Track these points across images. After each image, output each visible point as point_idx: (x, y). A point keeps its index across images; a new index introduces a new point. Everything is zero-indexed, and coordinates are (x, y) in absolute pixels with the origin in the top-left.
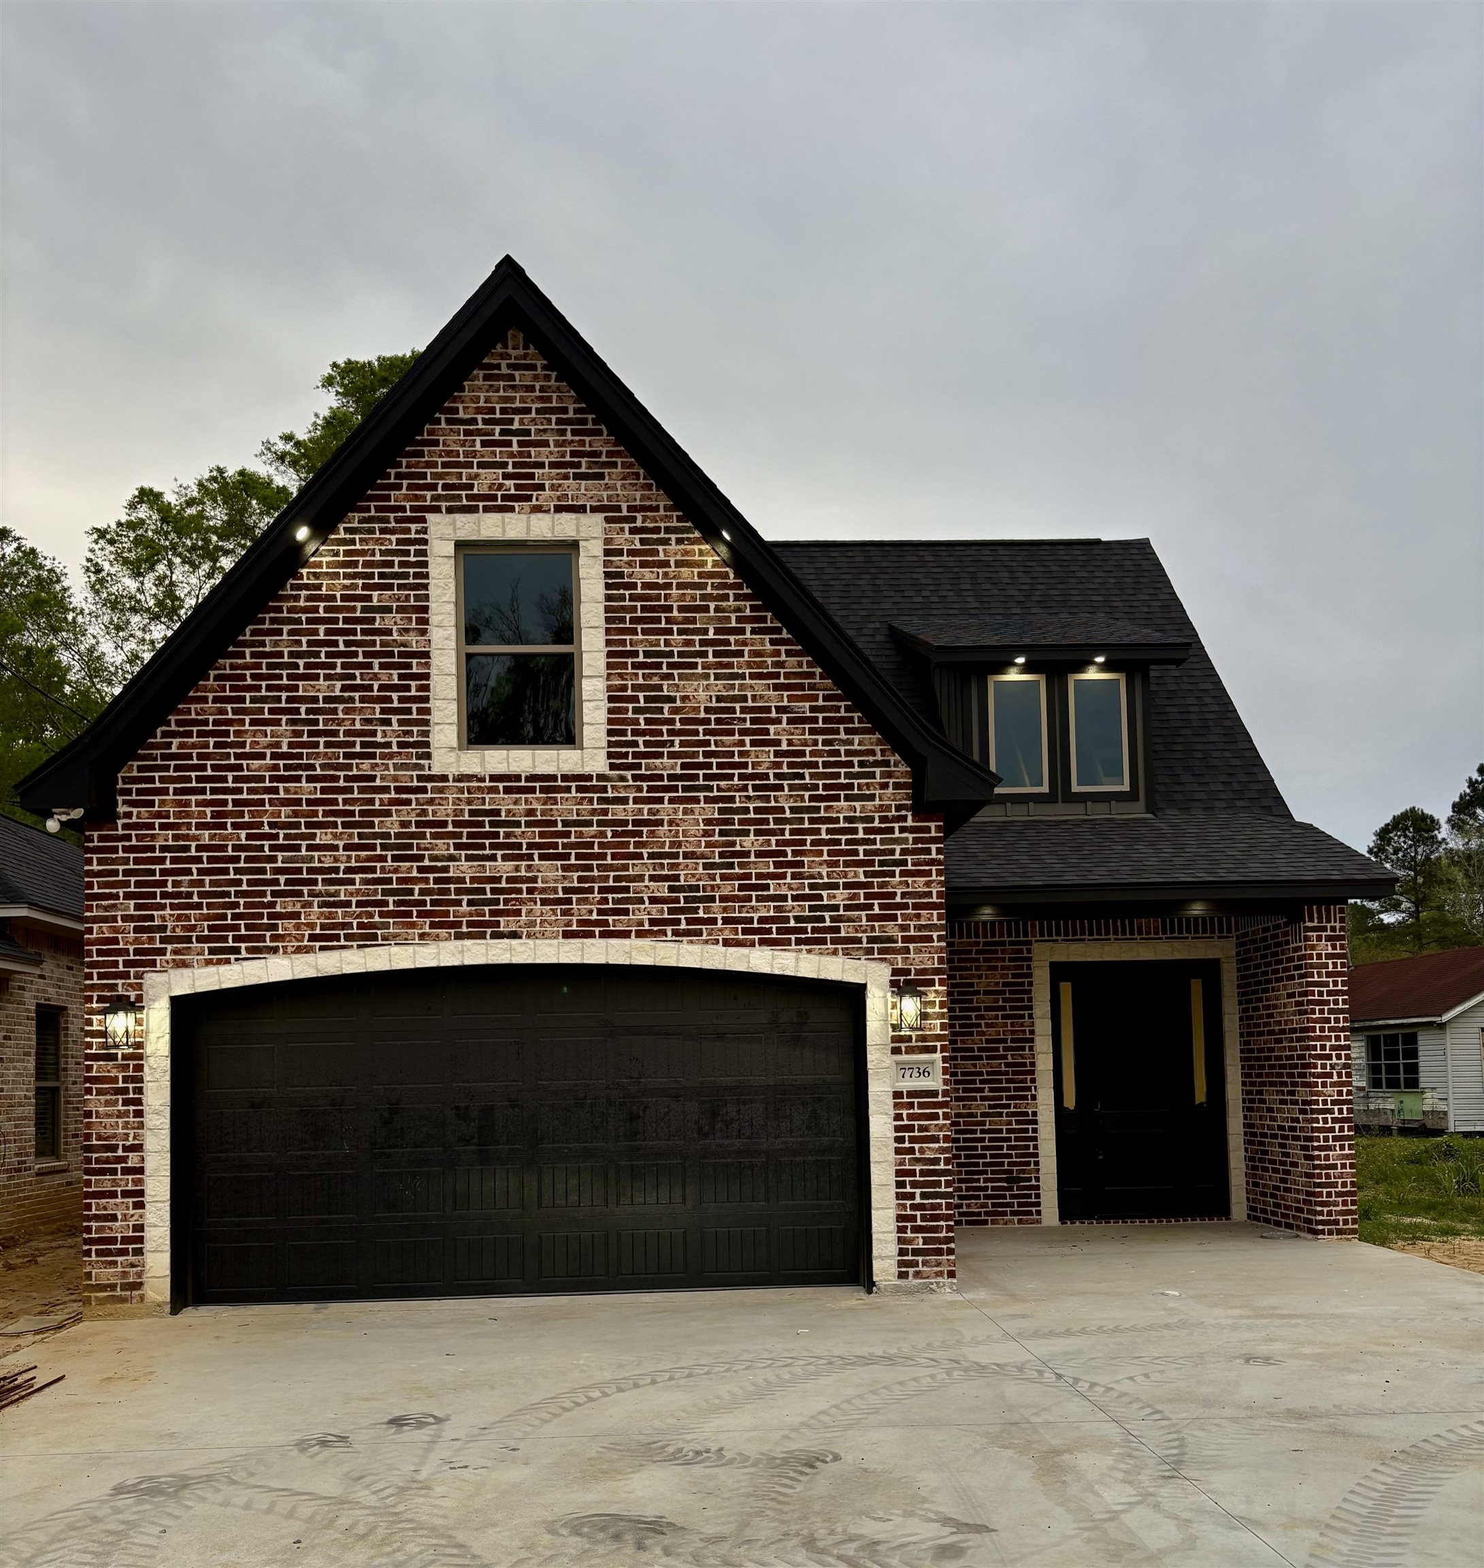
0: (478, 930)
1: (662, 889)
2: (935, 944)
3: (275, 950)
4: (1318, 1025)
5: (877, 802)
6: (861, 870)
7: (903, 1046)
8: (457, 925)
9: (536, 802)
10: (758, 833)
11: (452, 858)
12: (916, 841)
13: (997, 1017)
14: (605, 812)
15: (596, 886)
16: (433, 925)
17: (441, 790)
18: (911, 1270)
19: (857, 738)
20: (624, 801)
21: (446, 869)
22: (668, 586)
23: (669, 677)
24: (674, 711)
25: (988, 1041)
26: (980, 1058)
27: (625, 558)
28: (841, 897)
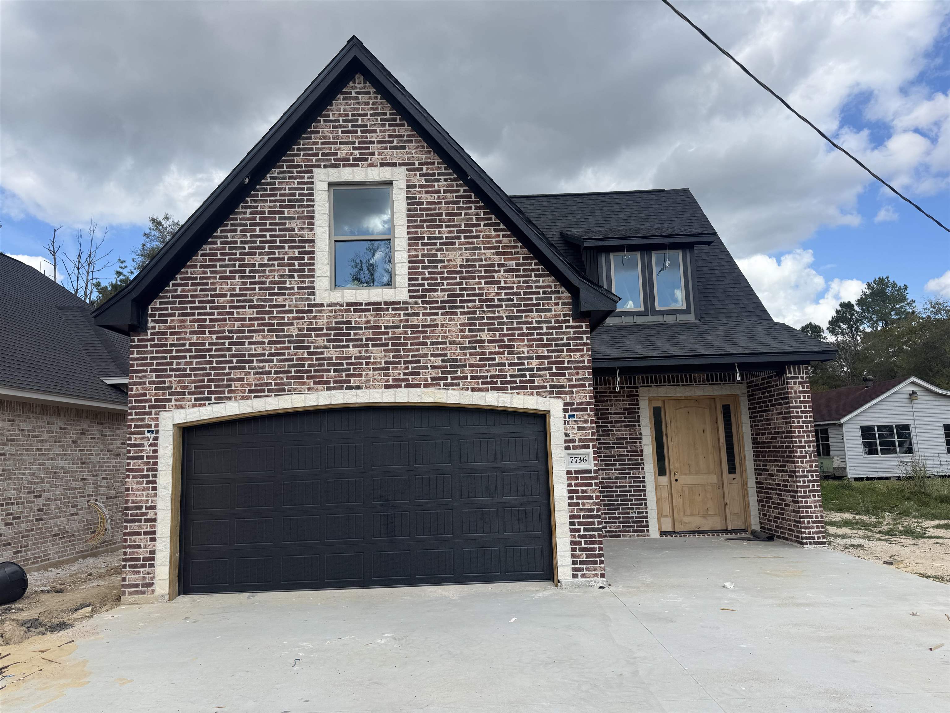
0: (339, 385)
1: (438, 361)
2: (587, 388)
3: (230, 398)
4: (797, 430)
5: (553, 313)
6: (545, 349)
7: (571, 445)
8: (328, 382)
9: (370, 316)
10: (489, 330)
11: (326, 347)
12: (575, 333)
13: (621, 426)
14: (407, 321)
15: (402, 360)
16: (315, 383)
17: (320, 311)
18: (580, 573)
19: (541, 279)
20: (417, 315)
21: (322, 353)
22: (440, 203)
23: (441, 250)
24: (444, 267)
25: (617, 439)
26: (614, 448)
27: (417, 189)
28: (535, 364)
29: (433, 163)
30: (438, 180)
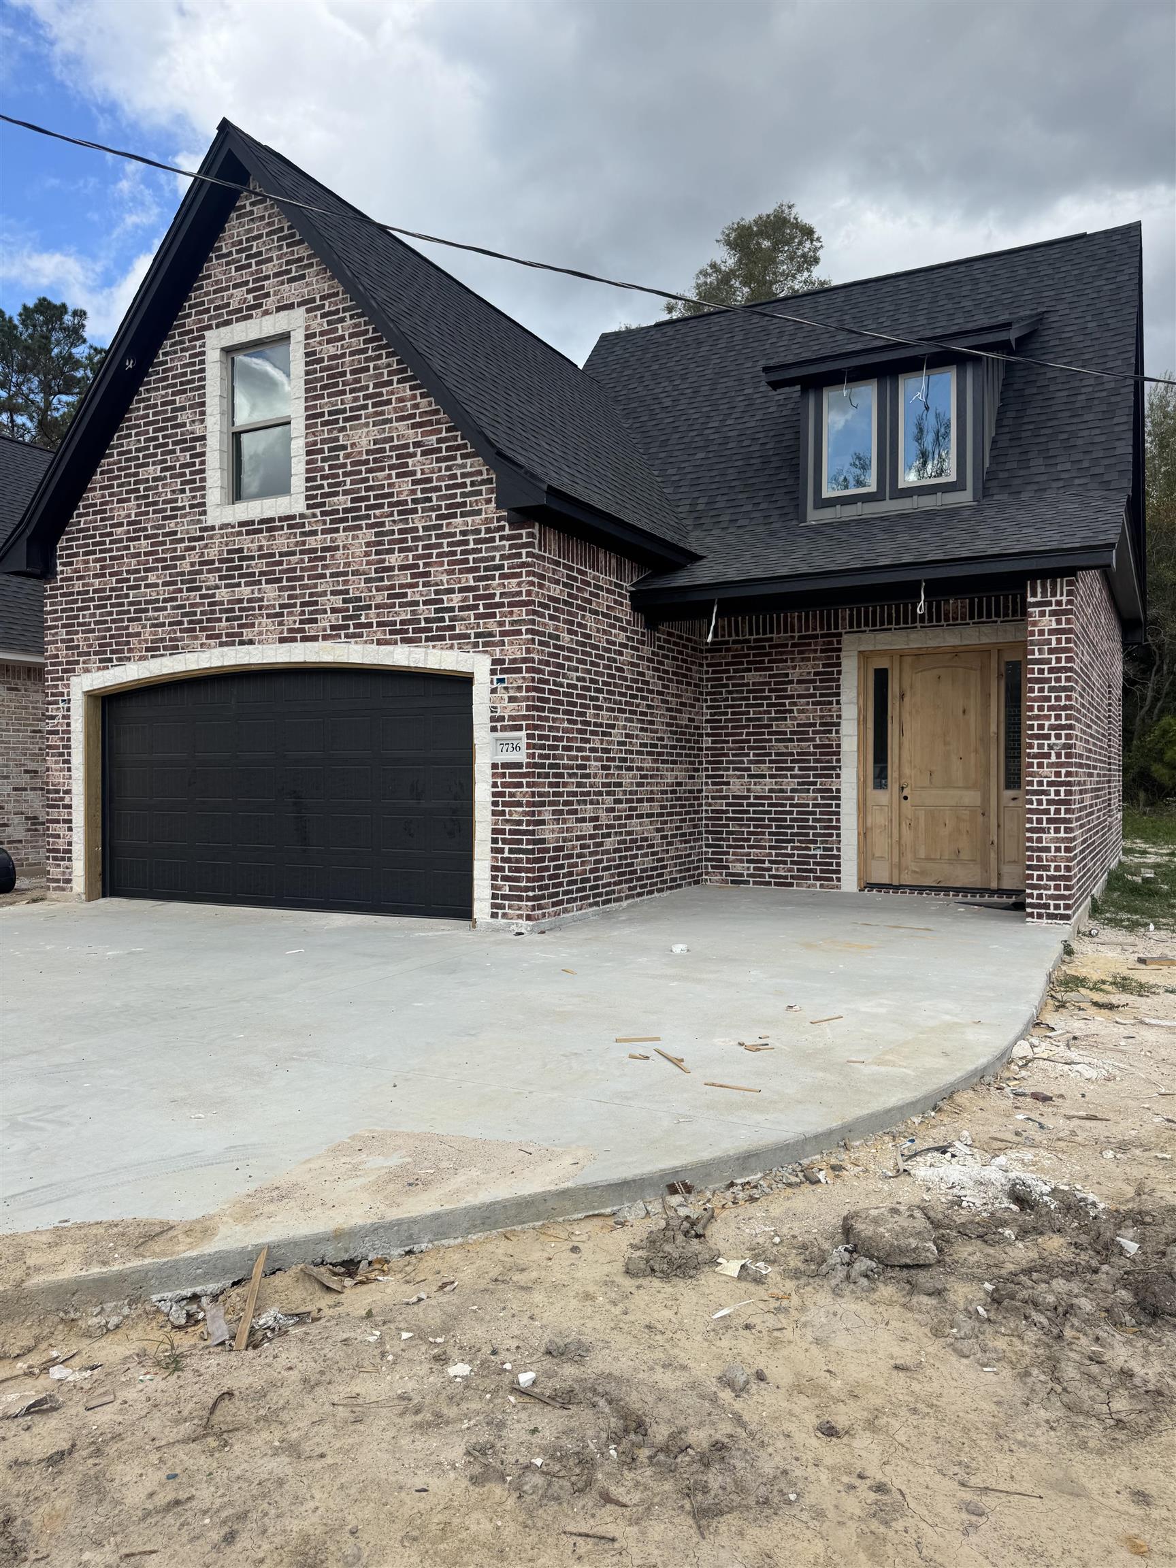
0: (234, 639)
1: (337, 601)
2: (524, 637)
3: (129, 659)
5: (483, 516)
6: (471, 576)
7: (499, 725)
8: (219, 636)
9: (262, 539)
10: (401, 550)
11: (217, 587)
12: (511, 547)
13: (808, 704)
14: (304, 543)
15: (298, 601)
16: (208, 637)
17: (211, 537)
18: (500, 912)
19: (469, 461)
20: (314, 533)
21: (213, 596)
22: (343, 355)
23: (343, 429)
24: (347, 456)
25: (799, 725)
27: (318, 339)
28: (456, 600)
29: (336, 294)
30: (342, 320)
